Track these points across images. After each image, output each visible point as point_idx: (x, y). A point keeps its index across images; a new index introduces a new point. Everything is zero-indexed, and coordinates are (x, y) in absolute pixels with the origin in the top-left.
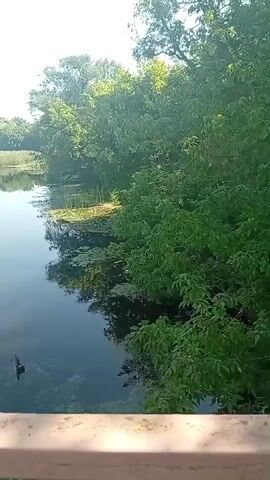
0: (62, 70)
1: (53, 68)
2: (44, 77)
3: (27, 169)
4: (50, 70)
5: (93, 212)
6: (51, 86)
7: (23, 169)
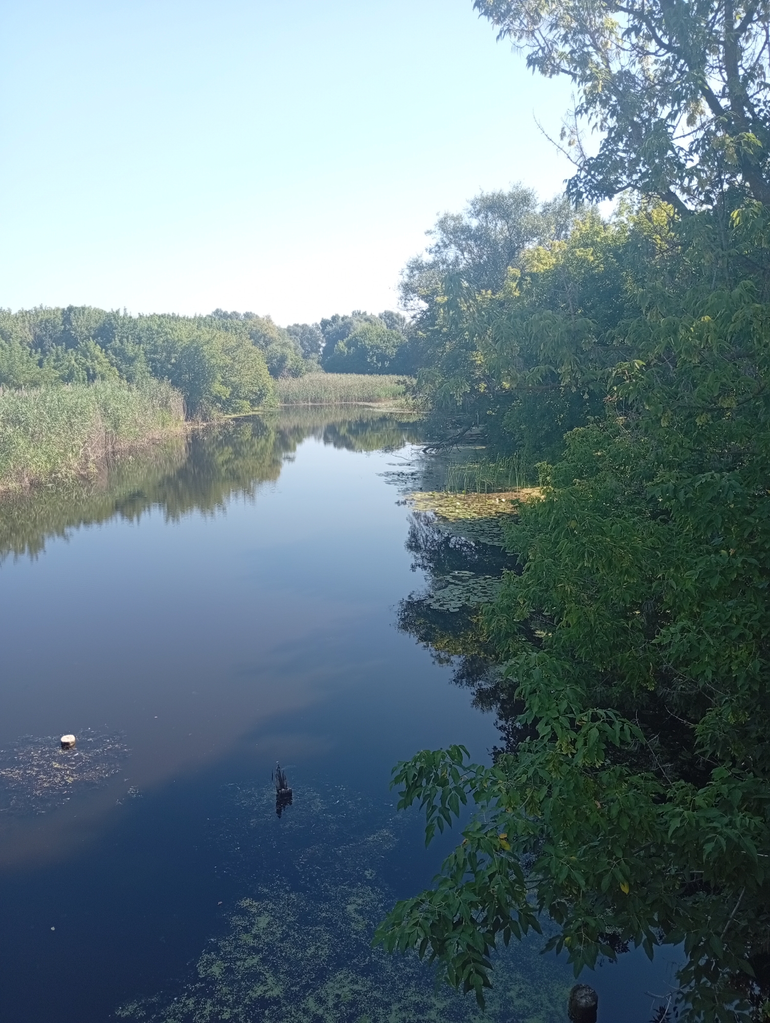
0: (474, 223)
1: (458, 218)
2: (437, 237)
3: (393, 410)
4: (451, 223)
5: (500, 503)
6: (451, 253)
7: (384, 410)
